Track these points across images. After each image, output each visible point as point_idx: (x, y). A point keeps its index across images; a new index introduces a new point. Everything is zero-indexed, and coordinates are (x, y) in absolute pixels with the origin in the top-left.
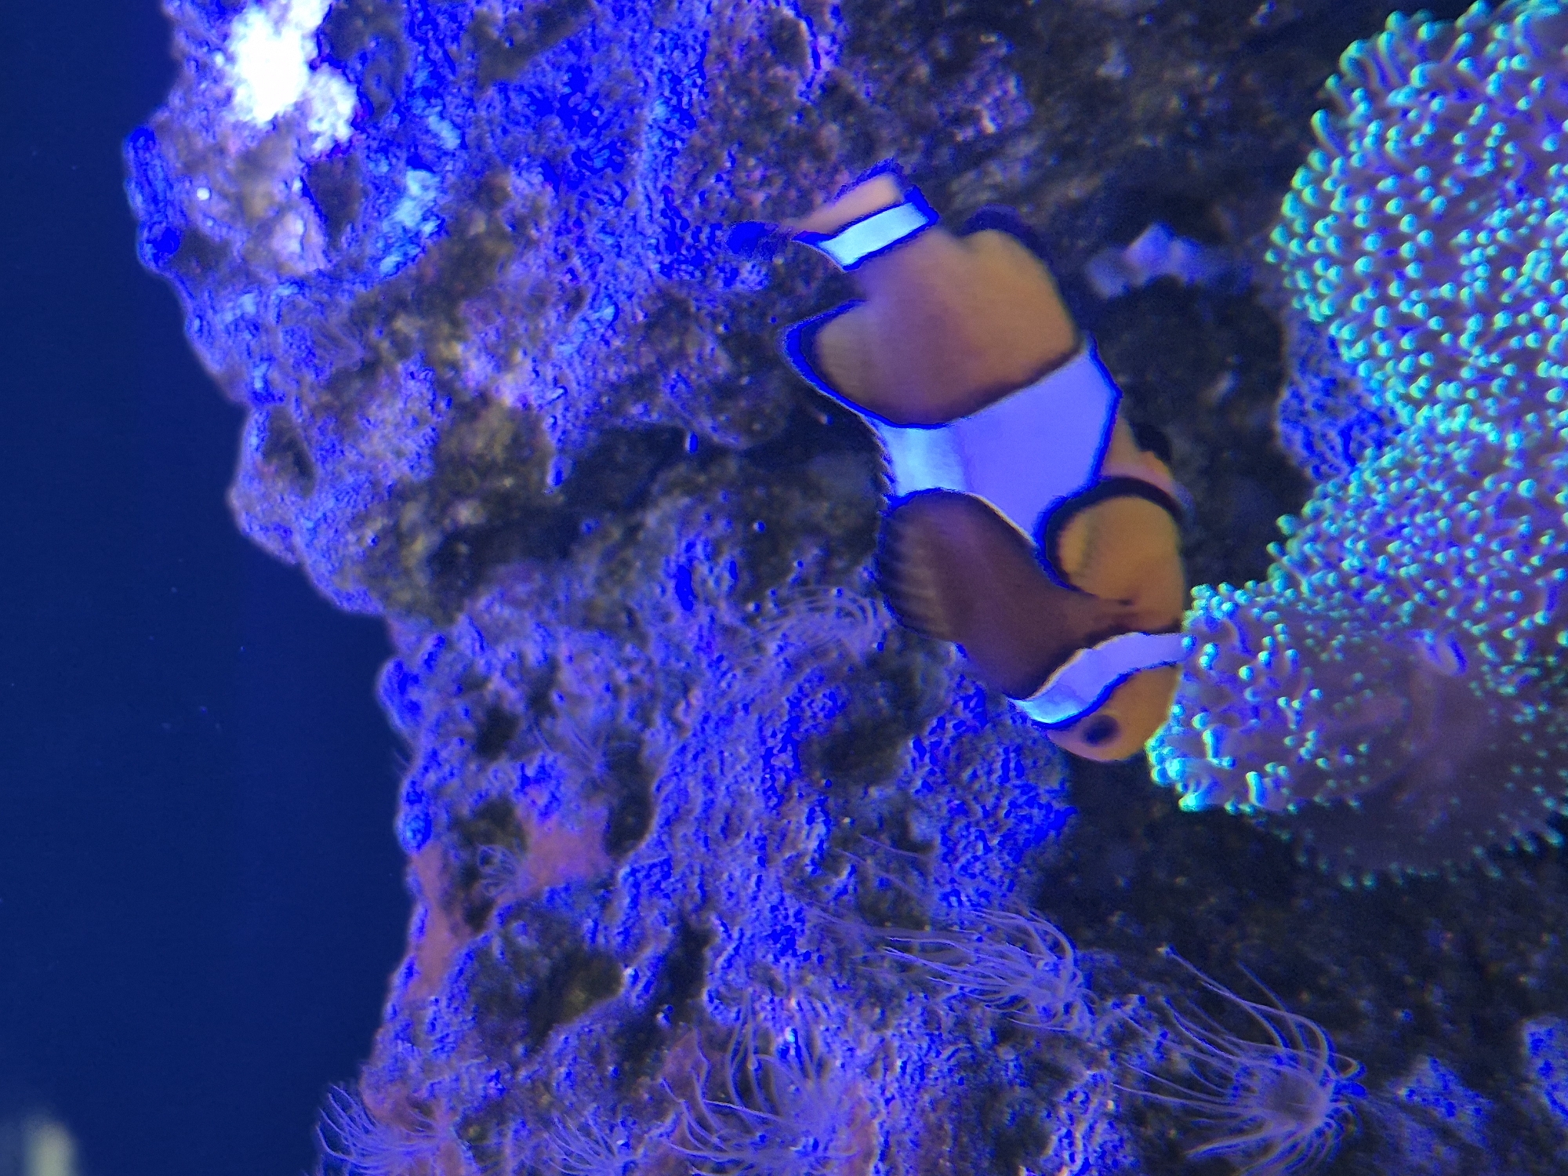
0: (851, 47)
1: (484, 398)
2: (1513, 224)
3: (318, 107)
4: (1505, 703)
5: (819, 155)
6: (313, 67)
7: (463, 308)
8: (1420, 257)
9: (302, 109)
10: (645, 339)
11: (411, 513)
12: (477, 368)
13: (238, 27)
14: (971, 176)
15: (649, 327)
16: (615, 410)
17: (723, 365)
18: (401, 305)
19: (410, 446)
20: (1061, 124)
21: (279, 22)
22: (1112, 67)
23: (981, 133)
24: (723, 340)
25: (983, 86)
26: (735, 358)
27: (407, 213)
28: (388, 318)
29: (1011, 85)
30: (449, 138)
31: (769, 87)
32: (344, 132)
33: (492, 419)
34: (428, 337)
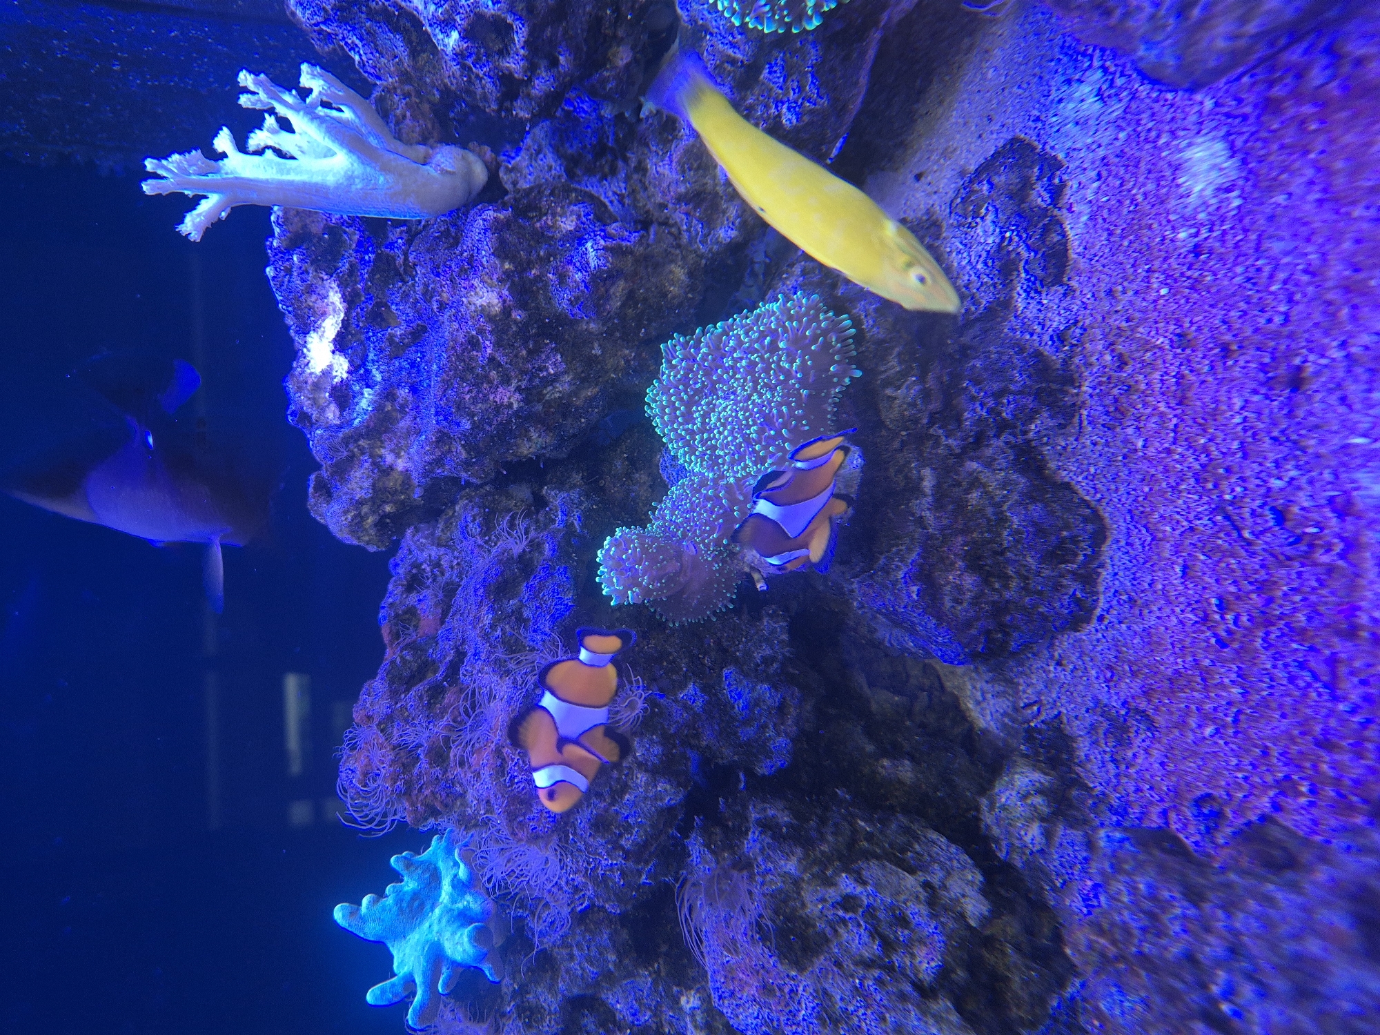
0: (498, 344)
1: (391, 468)
2: (708, 404)
3: (336, 367)
4: (710, 564)
5: (490, 382)
6: (333, 352)
7: (384, 437)
8: (683, 415)
9: (331, 367)
10: (437, 446)
11: (365, 509)
12: (389, 458)
13: (308, 339)
14: (550, 388)
15: (438, 442)
16: (432, 471)
17: (464, 455)
18: (361, 436)
19: (366, 485)
20: (579, 370)
21: (321, 337)
22: (597, 351)
23: (549, 374)
24: (463, 446)
25: (548, 357)
26: (469, 453)
27: (364, 404)
28: (357, 441)
29: (559, 357)
30: (378, 377)
31: (471, 359)
32: (345, 376)
33: (395, 475)
34: (372, 447)
